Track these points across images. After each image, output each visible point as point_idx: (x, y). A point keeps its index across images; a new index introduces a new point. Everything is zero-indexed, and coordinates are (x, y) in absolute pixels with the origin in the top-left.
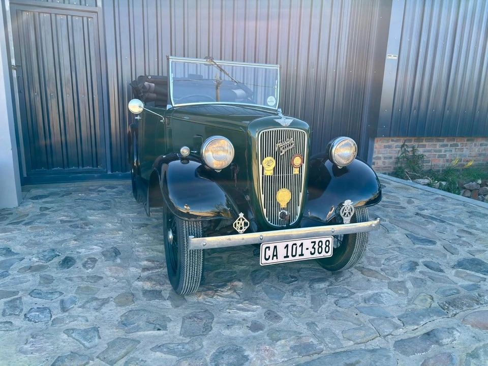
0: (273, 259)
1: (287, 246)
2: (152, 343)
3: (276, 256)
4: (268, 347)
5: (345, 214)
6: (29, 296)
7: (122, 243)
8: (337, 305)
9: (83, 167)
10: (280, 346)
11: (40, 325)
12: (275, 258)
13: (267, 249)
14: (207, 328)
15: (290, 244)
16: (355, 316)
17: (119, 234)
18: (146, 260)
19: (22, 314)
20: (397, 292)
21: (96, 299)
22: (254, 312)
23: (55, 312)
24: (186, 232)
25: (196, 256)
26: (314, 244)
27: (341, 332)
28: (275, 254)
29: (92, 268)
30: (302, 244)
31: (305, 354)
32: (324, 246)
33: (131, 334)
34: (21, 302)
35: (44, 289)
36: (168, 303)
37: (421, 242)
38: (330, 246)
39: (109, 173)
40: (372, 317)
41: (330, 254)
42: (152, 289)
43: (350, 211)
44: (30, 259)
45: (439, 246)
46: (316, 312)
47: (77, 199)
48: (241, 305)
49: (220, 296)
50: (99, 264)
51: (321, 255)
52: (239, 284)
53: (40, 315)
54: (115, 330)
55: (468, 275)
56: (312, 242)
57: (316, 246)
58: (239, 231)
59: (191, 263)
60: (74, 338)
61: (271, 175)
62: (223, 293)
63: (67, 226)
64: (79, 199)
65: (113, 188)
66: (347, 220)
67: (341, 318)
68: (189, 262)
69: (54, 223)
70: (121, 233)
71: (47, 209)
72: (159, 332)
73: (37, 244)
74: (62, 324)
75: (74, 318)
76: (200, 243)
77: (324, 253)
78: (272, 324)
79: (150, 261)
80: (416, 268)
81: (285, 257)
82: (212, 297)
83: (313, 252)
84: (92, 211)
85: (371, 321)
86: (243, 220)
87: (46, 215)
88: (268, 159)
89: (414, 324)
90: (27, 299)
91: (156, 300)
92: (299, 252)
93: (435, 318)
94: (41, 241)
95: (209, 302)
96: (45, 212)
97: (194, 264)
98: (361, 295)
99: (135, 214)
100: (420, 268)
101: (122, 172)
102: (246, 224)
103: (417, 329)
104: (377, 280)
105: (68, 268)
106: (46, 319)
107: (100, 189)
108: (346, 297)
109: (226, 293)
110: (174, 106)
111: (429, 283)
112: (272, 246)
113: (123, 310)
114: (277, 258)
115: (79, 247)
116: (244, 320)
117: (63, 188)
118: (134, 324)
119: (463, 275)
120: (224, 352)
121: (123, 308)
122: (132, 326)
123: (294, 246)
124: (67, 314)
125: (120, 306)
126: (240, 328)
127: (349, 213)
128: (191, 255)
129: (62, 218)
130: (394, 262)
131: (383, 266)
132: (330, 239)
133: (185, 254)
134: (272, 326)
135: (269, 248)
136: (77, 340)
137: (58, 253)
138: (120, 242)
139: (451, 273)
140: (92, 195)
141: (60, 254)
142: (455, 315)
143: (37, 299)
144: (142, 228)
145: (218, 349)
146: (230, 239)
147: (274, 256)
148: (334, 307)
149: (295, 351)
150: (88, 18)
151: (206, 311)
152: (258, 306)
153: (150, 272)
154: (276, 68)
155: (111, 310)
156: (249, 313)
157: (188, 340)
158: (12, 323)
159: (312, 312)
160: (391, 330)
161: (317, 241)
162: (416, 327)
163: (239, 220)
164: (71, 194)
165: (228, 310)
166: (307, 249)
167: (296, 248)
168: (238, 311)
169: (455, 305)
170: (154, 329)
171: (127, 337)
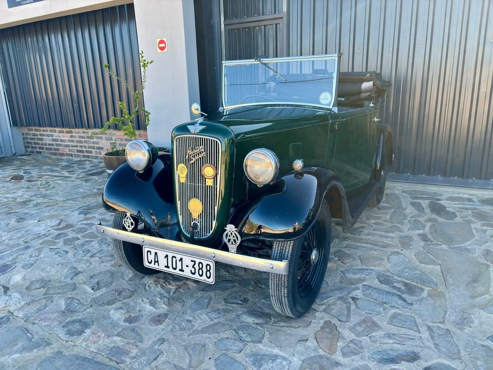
0: (154, 264)
1: (167, 256)
3: (158, 262)
5: (229, 240)
10: (112, 340)
12: (156, 263)
13: (149, 253)
15: (170, 255)
22: (155, 309)
26: (194, 263)
28: (156, 260)
30: (181, 260)
31: (109, 356)
32: (205, 269)
33: (83, 284)
38: (211, 271)
41: (212, 281)
43: (235, 238)
51: (202, 278)
52: (192, 285)
56: (192, 261)
57: (196, 266)
58: (127, 228)
62: (168, 285)
66: (232, 248)
77: (204, 277)
78: (144, 324)
80: (398, 363)
81: (166, 267)
82: (157, 285)
83: (193, 272)
86: (130, 219)
88: (182, 165)
92: (179, 267)
95: (149, 287)
102: (132, 224)
106: (79, 257)
108: (243, 341)
109: (170, 287)
112: (153, 252)
113: (107, 269)
114: (158, 265)
123: (174, 259)
124: (90, 259)
126: (122, 314)
127: (235, 241)
132: (211, 264)
135: (150, 252)
147: (155, 262)
149: (110, 350)
151: (135, 292)
161: (198, 261)
163: (127, 218)
165: (144, 299)
166: (187, 266)
167: (176, 261)
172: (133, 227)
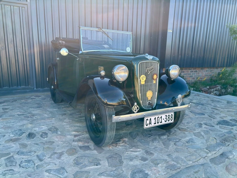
0: (149, 125)
1: (155, 118)
2: (96, 172)
3: (151, 123)
4: (155, 168)
5: (178, 101)
6: (17, 155)
7: (56, 124)
8: (176, 145)
9: (20, 86)
10: (160, 167)
11: (30, 170)
12: (150, 124)
13: (147, 120)
14: (121, 162)
15: (157, 117)
16: (187, 150)
17: (53, 119)
18: (74, 131)
19: (18, 165)
20: (199, 138)
21: (56, 153)
22: (139, 152)
23: (36, 161)
24: (108, 114)
25: (113, 126)
26: (166, 116)
27: (184, 158)
28: (150, 122)
29: (47, 137)
30: (161, 117)
31: (173, 170)
32: (170, 117)
33: (83, 169)
34: (14, 158)
35: (24, 150)
36: (95, 152)
37: (199, 114)
38: (173, 117)
39: (35, 89)
40: (195, 150)
41: (173, 121)
42: (83, 145)
44: (9, 136)
45: (206, 116)
46: (168, 149)
47: (21, 103)
48: (131, 149)
49: (120, 146)
50: (49, 135)
51: (169, 122)
52: (126, 139)
53: (29, 164)
54: (73, 168)
55: (225, 127)
56: (165, 116)
57: (167, 118)
58: (134, 112)
59: (111, 129)
60: (53, 174)
61: (144, 84)
62: (120, 144)
63: (22, 117)
64: (23, 103)
65: (39, 97)
66: (179, 104)
67: (181, 151)
68: (109, 129)
69: (14, 116)
70: (54, 119)
71: (7, 109)
72: (97, 166)
73: (9, 127)
74: (43, 168)
75: (49, 164)
76: (118, 119)
78: (151, 157)
79: (76, 132)
80: (202, 126)
81: (154, 124)
82: (116, 147)
83: (166, 121)
84: (33, 109)
85: (195, 151)
86: (136, 106)
87: (8, 112)
88: (143, 76)
89: (214, 151)
90: (16, 156)
91: (88, 151)
92: (160, 121)
93: (221, 147)
94: (11, 126)
95: (115, 149)
96: (6, 111)
97: (112, 130)
98: (184, 140)
99: (57, 109)
100: (204, 126)
101: (42, 88)
102: (138, 108)
103: (216, 153)
104: (188, 132)
105: (33, 138)
107: (32, 97)
108: (178, 141)
109: (122, 144)
110: (83, 52)
111: (211, 132)
112: (149, 119)
115: (34, 127)
116: (136, 156)
117: (11, 98)
118: (83, 163)
119: (223, 128)
120: (135, 172)
121: (73, 156)
122: (81, 165)
123: (158, 118)
124: (43, 162)
125: (70, 155)
126: (137, 160)
127: (180, 101)
128: (111, 125)
129: (17, 113)
130: (191, 124)
131: (187, 126)
132: (173, 114)
133: (108, 125)
134: (151, 158)
135: (148, 119)
136: (55, 175)
137: (24, 131)
138: (55, 123)
139: (217, 127)
140: (29, 101)
141: (25, 132)
142: (229, 145)
143: (23, 156)
144: (64, 116)
145: (132, 171)
146: (131, 116)
147: (150, 123)
148: (175, 147)
149: (168, 169)
150: (22, 7)
151: (116, 154)
152: (140, 149)
153: (79, 137)
154: (130, 33)
155: (66, 158)
156: (137, 153)
157: (114, 169)
158: (13, 170)
159: (166, 150)
160: (206, 155)
161: (167, 115)
162: (215, 152)
163: (135, 106)
164: (17, 100)
165: (127, 152)
166: (164, 119)
167: (159, 119)
168: (132, 153)
169: (227, 141)
170: (94, 165)
171: (82, 171)
172: (138, 110)
